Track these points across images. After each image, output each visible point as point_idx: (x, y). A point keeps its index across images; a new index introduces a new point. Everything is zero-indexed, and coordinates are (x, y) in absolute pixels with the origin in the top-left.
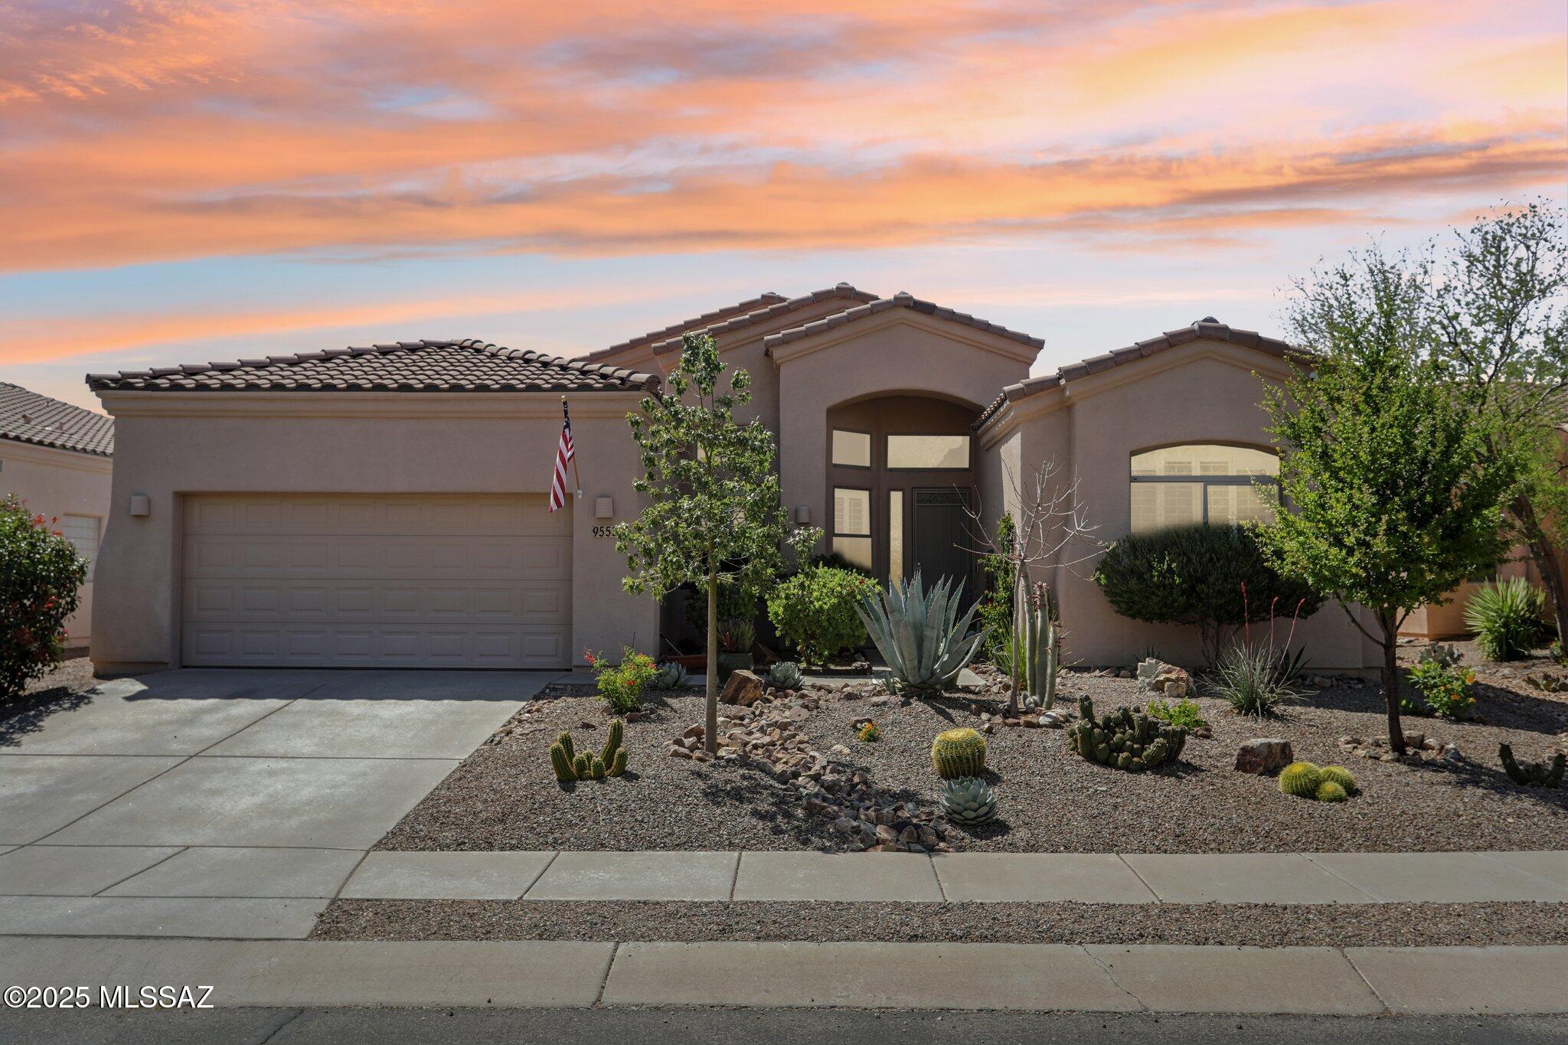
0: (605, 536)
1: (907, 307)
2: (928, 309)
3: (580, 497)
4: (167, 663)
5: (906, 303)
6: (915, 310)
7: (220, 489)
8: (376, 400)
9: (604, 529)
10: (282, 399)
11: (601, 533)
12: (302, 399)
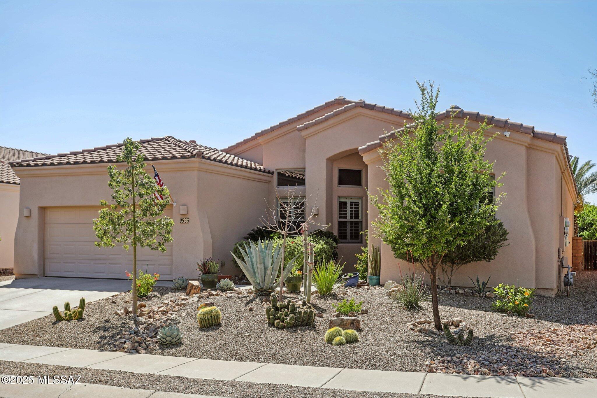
0: (184, 223)
1: (361, 107)
2: (372, 107)
3: (175, 206)
4: (37, 275)
5: (361, 105)
6: (365, 108)
7: (53, 205)
8: (101, 167)
9: (184, 220)
10: (70, 168)
11: (183, 221)
12: (77, 168)
